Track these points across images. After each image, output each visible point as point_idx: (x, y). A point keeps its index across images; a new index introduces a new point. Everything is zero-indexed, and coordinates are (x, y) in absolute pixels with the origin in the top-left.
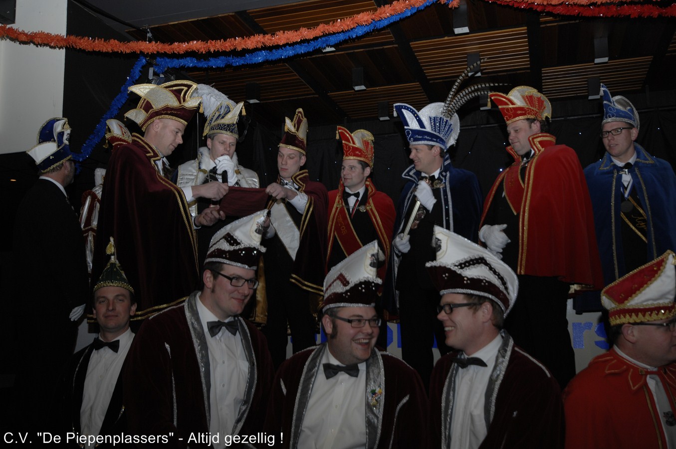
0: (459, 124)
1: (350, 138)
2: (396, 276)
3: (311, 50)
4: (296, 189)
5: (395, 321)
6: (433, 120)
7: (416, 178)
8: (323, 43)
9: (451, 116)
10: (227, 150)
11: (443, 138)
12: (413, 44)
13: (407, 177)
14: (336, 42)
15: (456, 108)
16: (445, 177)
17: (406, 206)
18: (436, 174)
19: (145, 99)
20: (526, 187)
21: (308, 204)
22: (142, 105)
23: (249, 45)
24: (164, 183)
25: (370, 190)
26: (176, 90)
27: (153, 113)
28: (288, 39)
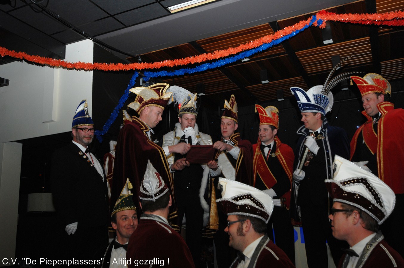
0: (333, 98)
1: (263, 111)
2: (297, 196)
3: (235, 61)
4: (233, 144)
5: (299, 226)
6: (316, 97)
7: (306, 134)
8: (243, 56)
9: (328, 94)
10: (189, 123)
11: (323, 108)
12: (297, 53)
13: (300, 133)
14: (250, 55)
15: (330, 88)
16: (325, 132)
17: (301, 152)
18: (319, 130)
19: (139, 96)
20: (379, 137)
21: (240, 154)
22: (137, 99)
23: (198, 60)
24: (151, 145)
25: (277, 143)
26: (157, 89)
27: (144, 104)
28: (221, 55)
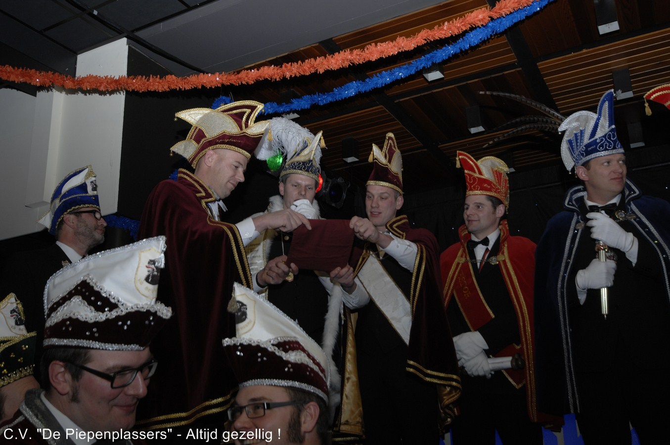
1: (474, 166)
3: (413, 72)
10: (301, 194)
12: (541, 65)
13: (571, 207)
19: (197, 128)
22: (193, 135)
24: (215, 225)
26: (236, 114)
27: (205, 143)
28: (382, 52)
